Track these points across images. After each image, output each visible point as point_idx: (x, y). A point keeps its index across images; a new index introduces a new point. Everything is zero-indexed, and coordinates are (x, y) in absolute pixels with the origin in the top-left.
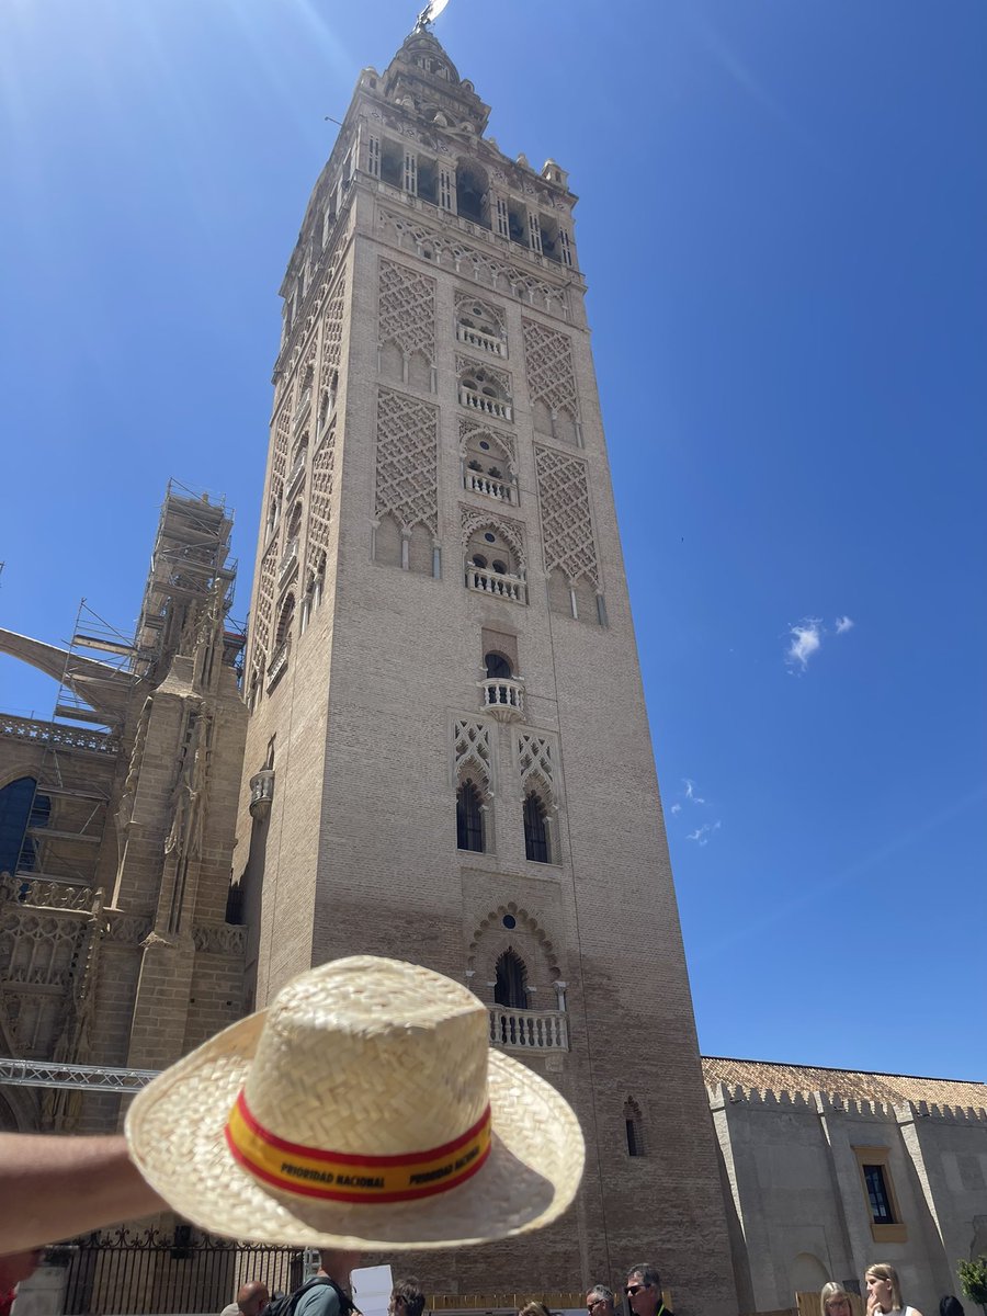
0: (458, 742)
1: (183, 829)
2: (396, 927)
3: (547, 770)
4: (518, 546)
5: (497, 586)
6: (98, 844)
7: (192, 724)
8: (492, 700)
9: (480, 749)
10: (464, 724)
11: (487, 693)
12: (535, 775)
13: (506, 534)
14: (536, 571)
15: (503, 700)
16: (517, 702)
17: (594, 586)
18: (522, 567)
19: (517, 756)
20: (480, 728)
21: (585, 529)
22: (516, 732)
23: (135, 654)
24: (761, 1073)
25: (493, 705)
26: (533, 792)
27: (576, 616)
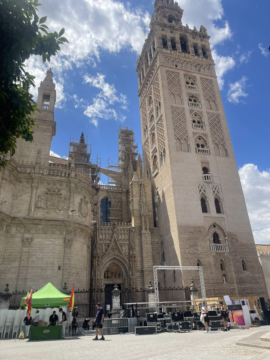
0: (199, 189)
1: (144, 209)
2: (193, 230)
3: (219, 193)
4: (206, 140)
5: (203, 151)
6: (122, 210)
7: (141, 187)
8: (205, 179)
9: (204, 190)
10: (200, 185)
11: (204, 177)
12: (216, 194)
13: (203, 138)
14: (211, 145)
15: (208, 179)
16: (211, 179)
17: (224, 147)
18: (208, 145)
19: (212, 191)
20: (203, 185)
21: (221, 132)
22: (211, 186)
23: (121, 168)
24: (267, 247)
25: (206, 180)
26: (216, 198)
27: (221, 155)
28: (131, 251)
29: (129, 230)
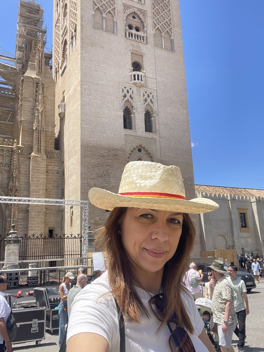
0: (123, 94)
1: (38, 121)
2: (105, 152)
3: (152, 103)
4: (144, 20)
5: (136, 37)
6: (13, 125)
7: (37, 87)
8: (135, 79)
9: (130, 96)
10: (125, 88)
11: (133, 77)
12: (148, 104)
13: (140, 16)
14: (150, 30)
15: (138, 79)
16: (143, 80)
17: (170, 36)
18: (145, 29)
19: (142, 99)
20: (131, 89)
21: (168, 13)
22: (142, 90)
23: (16, 61)
25: (135, 81)
26: (148, 110)
27: (164, 48)
28: (11, 182)
29: (11, 151)
